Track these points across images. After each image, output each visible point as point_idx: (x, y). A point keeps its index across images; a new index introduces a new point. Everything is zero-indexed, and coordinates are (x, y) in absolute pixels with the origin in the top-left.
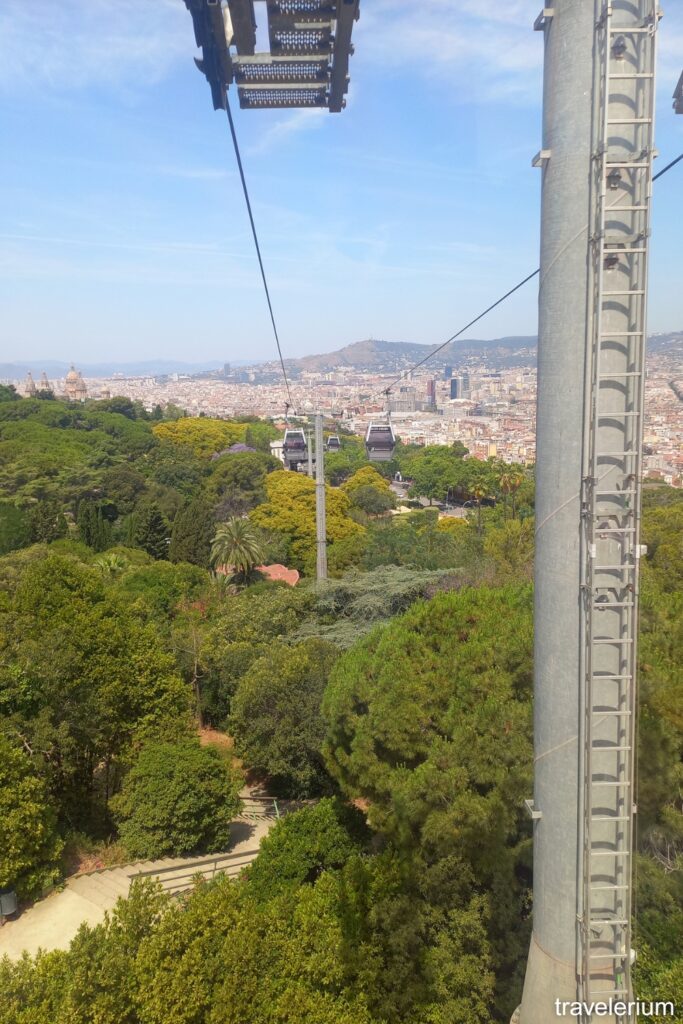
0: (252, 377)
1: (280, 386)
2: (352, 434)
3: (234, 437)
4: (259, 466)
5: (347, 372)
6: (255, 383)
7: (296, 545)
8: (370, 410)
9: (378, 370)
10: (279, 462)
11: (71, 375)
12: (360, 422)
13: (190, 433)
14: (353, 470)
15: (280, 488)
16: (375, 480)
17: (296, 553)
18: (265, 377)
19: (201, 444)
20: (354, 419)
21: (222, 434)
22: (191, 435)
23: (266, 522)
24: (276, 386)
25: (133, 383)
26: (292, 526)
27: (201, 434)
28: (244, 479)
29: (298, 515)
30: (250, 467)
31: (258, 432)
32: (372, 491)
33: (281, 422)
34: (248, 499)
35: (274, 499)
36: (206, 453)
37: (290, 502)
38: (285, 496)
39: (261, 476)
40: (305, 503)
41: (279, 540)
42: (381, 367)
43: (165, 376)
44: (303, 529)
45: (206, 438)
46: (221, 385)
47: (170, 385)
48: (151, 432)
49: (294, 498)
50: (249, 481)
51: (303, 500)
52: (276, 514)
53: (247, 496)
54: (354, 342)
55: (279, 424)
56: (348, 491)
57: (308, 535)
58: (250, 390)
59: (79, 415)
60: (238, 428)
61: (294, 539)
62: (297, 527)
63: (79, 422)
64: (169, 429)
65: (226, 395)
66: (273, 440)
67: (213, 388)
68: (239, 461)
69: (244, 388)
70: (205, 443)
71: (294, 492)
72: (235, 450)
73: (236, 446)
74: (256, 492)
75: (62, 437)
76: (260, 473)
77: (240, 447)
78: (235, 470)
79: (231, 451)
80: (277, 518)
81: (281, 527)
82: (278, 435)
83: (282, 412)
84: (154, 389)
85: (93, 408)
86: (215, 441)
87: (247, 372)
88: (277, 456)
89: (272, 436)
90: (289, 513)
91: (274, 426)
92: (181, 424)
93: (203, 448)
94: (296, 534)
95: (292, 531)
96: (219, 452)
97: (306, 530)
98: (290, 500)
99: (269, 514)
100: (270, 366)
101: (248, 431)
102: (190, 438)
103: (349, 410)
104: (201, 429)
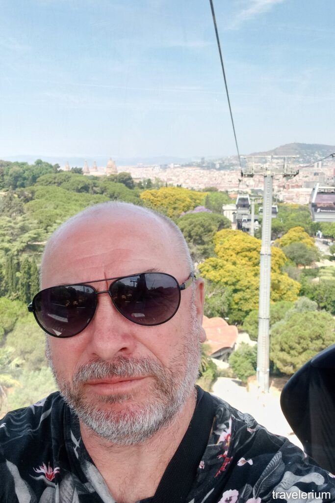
0: (218, 166)
1: (234, 171)
2: (282, 202)
3: (198, 201)
4: (210, 224)
5: (278, 163)
6: (219, 169)
7: (237, 296)
8: (293, 187)
9: (299, 162)
10: (228, 222)
11: (110, 163)
12: (287, 194)
13: (166, 197)
14: (285, 229)
15: (226, 245)
16: (303, 238)
17: (237, 304)
18: (226, 166)
19: (173, 206)
20: (282, 192)
21: (189, 199)
22: (167, 199)
23: (213, 274)
24: (232, 171)
25: (148, 169)
26: (234, 280)
27: (173, 199)
28: (196, 235)
29: (241, 270)
30: (203, 226)
31: (214, 198)
32: (302, 247)
33: (233, 193)
34: (199, 252)
35: (220, 254)
36: (176, 212)
37: (234, 258)
38: (230, 252)
39: (212, 233)
40: (247, 259)
41: (222, 293)
42: (301, 160)
43: (166, 165)
44: (244, 283)
45: (177, 202)
46: (199, 171)
47: (168, 171)
48: (138, 196)
49: (238, 253)
50: (200, 237)
51: (246, 256)
52: (222, 267)
53: (199, 249)
54: (284, 144)
55: (232, 195)
56: (282, 246)
57: (248, 288)
58: (216, 174)
59: (94, 184)
60: (201, 196)
61: (235, 291)
62: (239, 281)
63: (94, 188)
64: (152, 195)
65: (201, 177)
66: (225, 204)
67: (194, 172)
68: (194, 220)
69: (212, 173)
70: (176, 206)
71: (238, 248)
72: (196, 211)
73: (198, 208)
74: (206, 246)
75: (74, 198)
76: (210, 231)
77: (201, 208)
78: (189, 228)
79: (194, 212)
80: (222, 271)
81: (224, 280)
82: (229, 200)
83: (235, 187)
84: (159, 173)
85: (105, 179)
86: (183, 204)
87: (215, 163)
88: (228, 217)
89: (224, 201)
90: (232, 267)
91: (228, 195)
92: (160, 192)
93: (175, 209)
94: (238, 287)
95: (234, 284)
96: (185, 212)
97: (246, 283)
98: (234, 255)
99: (215, 267)
100: (229, 160)
101: (207, 197)
102: (166, 202)
103: (279, 186)
104: (174, 195)
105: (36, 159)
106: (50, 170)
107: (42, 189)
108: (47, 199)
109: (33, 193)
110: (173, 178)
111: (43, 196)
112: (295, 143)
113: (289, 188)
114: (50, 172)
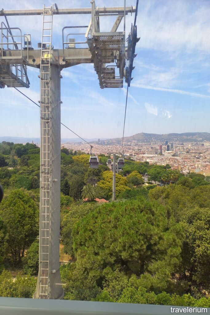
0: (106, 143)
2: (134, 161)
4: (101, 169)
5: (135, 142)
6: (107, 145)
8: (141, 154)
13: (83, 159)
14: (131, 171)
16: (138, 175)
18: (110, 143)
19: (86, 162)
20: (136, 156)
23: (102, 185)
24: (113, 146)
25: (71, 144)
28: (96, 173)
31: (103, 159)
32: (136, 178)
36: (87, 165)
39: (101, 172)
42: (145, 141)
46: (97, 145)
47: (82, 145)
48: (72, 158)
50: (98, 173)
53: (97, 178)
54: (137, 133)
56: (129, 178)
64: (77, 158)
69: (103, 146)
71: (111, 177)
74: (100, 177)
78: (94, 170)
80: (105, 185)
81: (106, 188)
84: (77, 146)
87: (105, 141)
90: (109, 184)
91: (110, 157)
92: (81, 156)
99: (103, 183)
100: (111, 140)
101: (101, 159)
102: (83, 160)
103: (135, 153)
104: (87, 158)
105: (26, 143)
106: (33, 147)
107: (33, 156)
108: (35, 160)
109: (29, 157)
110: (85, 149)
111: (34, 158)
112: (142, 133)
113: (139, 154)
114: (33, 148)
